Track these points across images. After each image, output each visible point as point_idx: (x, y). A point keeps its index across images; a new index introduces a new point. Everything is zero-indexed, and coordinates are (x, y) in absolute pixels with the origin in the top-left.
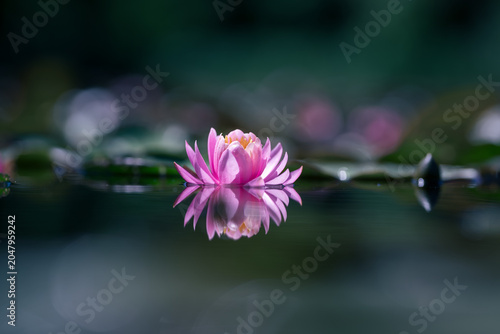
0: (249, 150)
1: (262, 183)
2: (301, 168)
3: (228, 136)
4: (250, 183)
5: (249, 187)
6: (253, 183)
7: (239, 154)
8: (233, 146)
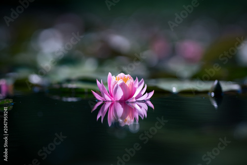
0: (128, 84)
1: (134, 100)
2: (153, 91)
3: (117, 76)
4: (128, 100)
5: (128, 102)
6: (130, 100)
7: (123, 86)
8: (120, 82)
